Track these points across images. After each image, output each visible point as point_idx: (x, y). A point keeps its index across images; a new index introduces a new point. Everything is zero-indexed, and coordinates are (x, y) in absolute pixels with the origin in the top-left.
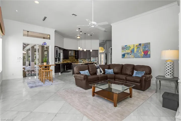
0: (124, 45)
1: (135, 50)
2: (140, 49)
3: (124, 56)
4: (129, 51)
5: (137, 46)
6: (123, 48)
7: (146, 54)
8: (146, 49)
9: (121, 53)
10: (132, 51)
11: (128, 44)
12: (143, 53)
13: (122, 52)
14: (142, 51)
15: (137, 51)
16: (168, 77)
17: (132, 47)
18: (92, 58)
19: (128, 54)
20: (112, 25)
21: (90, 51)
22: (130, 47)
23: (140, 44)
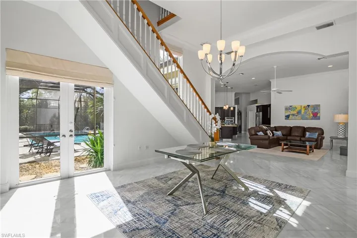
0: (288, 105)
1: (303, 111)
2: (308, 110)
3: (289, 117)
4: (295, 112)
5: (304, 107)
6: (287, 109)
7: (316, 116)
8: (316, 111)
9: (283, 114)
10: (299, 112)
11: (294, 104)
12: (312, 115)
13: (285, 113)
14: (310, 112)
15: (305, 113)
16: (341, 137)
17: (299, 109)
18: (226, 118)
19: (293, 115)
20: (271, 80)
21: (223, 108)
22: (296, 108)
23: (308, 106)
